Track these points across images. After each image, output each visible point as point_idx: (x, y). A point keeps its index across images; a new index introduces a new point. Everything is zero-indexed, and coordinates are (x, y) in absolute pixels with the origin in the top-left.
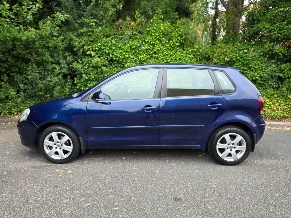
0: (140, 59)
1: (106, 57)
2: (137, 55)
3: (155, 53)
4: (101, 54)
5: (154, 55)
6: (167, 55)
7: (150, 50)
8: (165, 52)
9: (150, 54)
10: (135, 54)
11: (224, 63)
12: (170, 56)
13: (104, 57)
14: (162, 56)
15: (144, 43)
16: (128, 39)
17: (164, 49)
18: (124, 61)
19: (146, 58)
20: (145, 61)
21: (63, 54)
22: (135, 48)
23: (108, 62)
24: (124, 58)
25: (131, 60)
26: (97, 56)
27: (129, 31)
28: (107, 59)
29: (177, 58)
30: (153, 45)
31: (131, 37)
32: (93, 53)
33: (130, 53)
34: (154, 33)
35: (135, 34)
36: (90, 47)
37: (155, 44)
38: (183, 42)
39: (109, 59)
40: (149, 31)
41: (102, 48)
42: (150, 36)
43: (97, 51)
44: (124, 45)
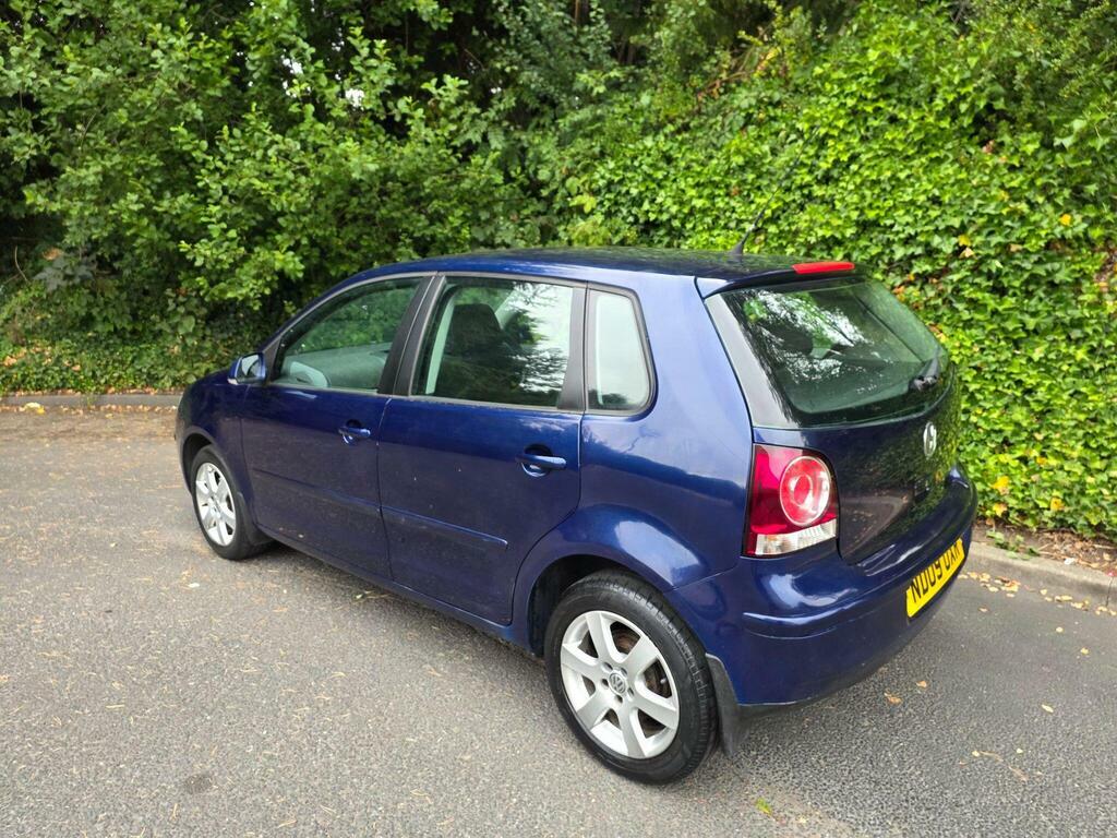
1: (632, 214)
2: (748, 195)
3: (827, 179)
4: (616, 204)
5: (818, 191)
7: (806, 165)
8: (867, 173)
9: (801, 187)
10: (741, 190)
12: (893, 187)
13: (625, 212)
14: (851, 191)
15: (792, 137)
16: (735, 129)
17: (870, 155)
18: (689, 226)
19: (780, 204)
20: (778, 218)
21: (519, 212)
22: (751, 163)
23: (643, 231)
24: (691, 213)
25: (722, 217)
26: (603, 210)
27: (744, 92)
28: (636, 221)
29: (922, 198)
30: (822, 143)
31: (749, 117)
32: (589, 202)
33: (721, 188)
34: (840, 85)
35: (770, 104)
36: (585, 178)
37: (832, 137)
38: (999, 105)
39: (642, 221)
40: (824, 78)
41: (616, 179)
42: (823, 100)
43: (603, 192)
44: (711, 157)
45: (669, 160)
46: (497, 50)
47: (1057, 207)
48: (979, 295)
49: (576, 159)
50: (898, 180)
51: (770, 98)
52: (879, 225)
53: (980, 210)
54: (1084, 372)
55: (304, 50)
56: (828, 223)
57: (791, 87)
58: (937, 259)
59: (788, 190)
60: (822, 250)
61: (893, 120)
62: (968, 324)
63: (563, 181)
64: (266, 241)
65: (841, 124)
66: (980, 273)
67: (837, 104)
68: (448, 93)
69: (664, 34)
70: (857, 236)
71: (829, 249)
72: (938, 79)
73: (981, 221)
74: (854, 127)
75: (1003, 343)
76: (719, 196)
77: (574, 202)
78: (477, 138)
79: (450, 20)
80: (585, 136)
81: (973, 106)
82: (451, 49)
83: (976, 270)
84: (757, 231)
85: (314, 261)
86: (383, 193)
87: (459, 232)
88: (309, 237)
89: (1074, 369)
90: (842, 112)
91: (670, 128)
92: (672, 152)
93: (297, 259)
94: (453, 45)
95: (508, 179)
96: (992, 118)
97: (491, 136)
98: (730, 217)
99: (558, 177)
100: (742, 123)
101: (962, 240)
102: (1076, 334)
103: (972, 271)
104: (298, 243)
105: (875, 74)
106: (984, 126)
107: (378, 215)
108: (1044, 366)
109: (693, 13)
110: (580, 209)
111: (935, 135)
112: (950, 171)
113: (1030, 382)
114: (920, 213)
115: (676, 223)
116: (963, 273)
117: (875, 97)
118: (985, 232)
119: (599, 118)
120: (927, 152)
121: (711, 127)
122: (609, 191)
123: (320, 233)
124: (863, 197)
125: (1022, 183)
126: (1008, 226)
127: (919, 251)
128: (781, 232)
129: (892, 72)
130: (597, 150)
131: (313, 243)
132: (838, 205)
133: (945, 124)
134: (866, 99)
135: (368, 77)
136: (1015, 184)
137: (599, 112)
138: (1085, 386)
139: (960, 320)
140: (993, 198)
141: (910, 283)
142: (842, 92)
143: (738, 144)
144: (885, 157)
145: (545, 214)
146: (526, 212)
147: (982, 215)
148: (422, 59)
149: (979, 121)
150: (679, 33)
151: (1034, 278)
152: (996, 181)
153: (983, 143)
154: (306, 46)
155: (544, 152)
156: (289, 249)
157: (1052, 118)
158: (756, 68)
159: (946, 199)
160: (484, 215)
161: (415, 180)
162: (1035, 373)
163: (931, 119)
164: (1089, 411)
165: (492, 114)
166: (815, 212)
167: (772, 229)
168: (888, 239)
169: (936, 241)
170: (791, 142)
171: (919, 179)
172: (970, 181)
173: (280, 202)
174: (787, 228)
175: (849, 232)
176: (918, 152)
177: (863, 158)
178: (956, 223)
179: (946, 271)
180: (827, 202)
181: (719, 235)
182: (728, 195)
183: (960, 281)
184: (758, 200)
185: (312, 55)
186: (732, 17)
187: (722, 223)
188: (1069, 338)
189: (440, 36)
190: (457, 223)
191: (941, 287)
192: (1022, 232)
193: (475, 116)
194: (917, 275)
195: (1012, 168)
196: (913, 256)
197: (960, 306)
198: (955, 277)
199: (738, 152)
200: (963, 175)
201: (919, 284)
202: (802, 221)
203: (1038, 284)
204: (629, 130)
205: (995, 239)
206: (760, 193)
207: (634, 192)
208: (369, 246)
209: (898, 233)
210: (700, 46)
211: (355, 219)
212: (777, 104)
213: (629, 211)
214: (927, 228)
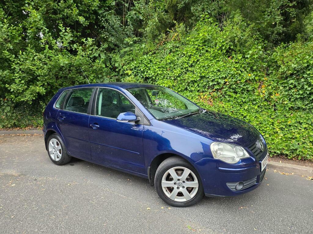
2: (172, 70)
3: (192, 66)
4: (137, 73)
5: (190, 69)
7: (186, 62)
8: (202, 64)
9: (185, 68)
10: (170, 69)
11: (295, 72)
12: (208, 67)
13: (140, 75)
14: (198, 69)
15: (182, 55)
17: (202, 60)
18: (157, 78)
19: (180, 72)
20: (180, 76)
21: (110, 75)
22: (172, 62)
23: (145, 80)
24: (157, 75)
25: (166, 76)
26: (134, 74)
27: (169, 44)
28: (143, 77)
29: (216, 70)
30: (190, 56)
31: (171, 50)
32: (130, 72)
33: (165, 68)
34: (193, 42)
35: (176, 47)
36: (128, 66)
37: (192, 55)
38: (232, 47)
39: (144, 77)
40: (189, 41)
41: (137, 66)
42: (189, 46)
43: (134, 69)
44: (162, 61)
45: (151, 61)
46: (102, 32)
47: (247, 72)
48: (231, 94)
49: (125, 61)
50: (209, 66)
51: (176, 46)
52: (205, 77)
53: (230, 73)
54: (257, 112)
55: (45, 30)
56: (193, 77)
57: (181, 43)
58: (220, 85)
59: (182, 69)
60: (192, 84)
61: (207, 51)
62: (229, 101)
63: (122, 67)
64: (34, 84)
65: (194, 52)
66: (231, 88)
67: (193, 47)
68: (89, 42)
69: (147, 29)
70: (200, 80)
71: (193, 83)
72: (217, 41)
73: (230, 75)
74: (197, 53)
75: (238, 105)
76: (165, 70)
77: (126, 72)
78: (97, 55)
79: (88, 24)
80: (128, 55)
81: (226, 47)
82: (89, 32)
83: (230, 88)
84: (175, 79)
85: (49, 90)
86: (69, 70)
87: (93, 81)
88: (47, 83)
89: (255, 111)
90: (194, 49)
91: (151, 53)
92: (151, 59)
93: (43, 89)
94: (89, 30)
95: (106, 67)
96: (230, 51)
97: (101, 55)
98: (168, 76)
99: (121, 66)
100: (169, 52)
101: (226, 80)
102: (254, 103)
103: (229, 88)
104: (44, 84)
105: (202, 40)
106: (229, 52)
107: (68, 76)
108: (248, 111)
109: (155, 24)
110: (127, 74)
111: (217, 55)
112: (222, 63)
113: (245, 115)
114: (215, 74)
115: (154, 78)
116: (227, 88)
117: (202, 45)
118: (231, 78)
119: (131, 50)
120: (216, 59)
121: (161, 53)
122: (135, 69)
123: (51, 81)
124: (201, 70)
125: (239, 66)
126: (236, 77)
127: (216, 83)
128: (181, 79)
129: (206, 39)
130: (131, 59)
131: (48, 84)
132: (195, 72)
133: (219, 52)
134: (200, 46)
135: (65, 38)
136: (237, 66)
137: (131, 49)
138: (258, 115)
139: (227, 100)
140: (232, 70)
141: (214, 91)
142: (194, 44)
143: (169, 57)
144: (206, 60)
145: (117, 76)
146: (112, 75)
147: (230, 74)
148: (80, 34)
149: (227, 51)
150: (151, 29)
151: (243, 89)
152: (233, 66)
153: (229, 57)
154: (46, 29)
155: (117, 59)
156: (41, 86)
157: (244, 51)
158: (172, 38)
159: (221, 70)
160: (100, 76)
161: (79, 67)
162: (246, 112)
163: (216, 51)
164: (259, 121)
165: (101, 49)
166: (189, 74)
167: (179, 79)
168: (208, 81)
169: (220, 81)
170: (182, 57)
171: (214, 65)
172: (226, 66)
173: (38, 72)
174: (183, 78)
175: (198, 79)
176: (213, 59)
177: (200, 60)
178: (224, 76)
179: (223, 88)
180: (192, 72)
181: (165, 80)
182: (167, 70)
183: (226, 90)
184: (175, 71)
185: (48, 31)
186: (165, 25)
187: (166, 77)
188: (253, 103)
189: (86, 28)
190: (92, 78)
191: (222, 92)
192: (239, 78)
193: (97, 49)
194: (216, 89)
195: (236, 63)
196: (214, 85)
197: (227, 97)
198: (225, 90)
199: (169, 59)
200: (225, 64)
201: (216, 91)
202: (186, 76)
203: (244, 91)
204: (139, 53)
205: (234, 80)
206: (175, 70)
207: (142, 70)
208: (66, 85)
209: (210, 79)
210: (157, 32)
211: (61, 77)
212: (178, 47)
213: (141, 75)
214: (217, 77)
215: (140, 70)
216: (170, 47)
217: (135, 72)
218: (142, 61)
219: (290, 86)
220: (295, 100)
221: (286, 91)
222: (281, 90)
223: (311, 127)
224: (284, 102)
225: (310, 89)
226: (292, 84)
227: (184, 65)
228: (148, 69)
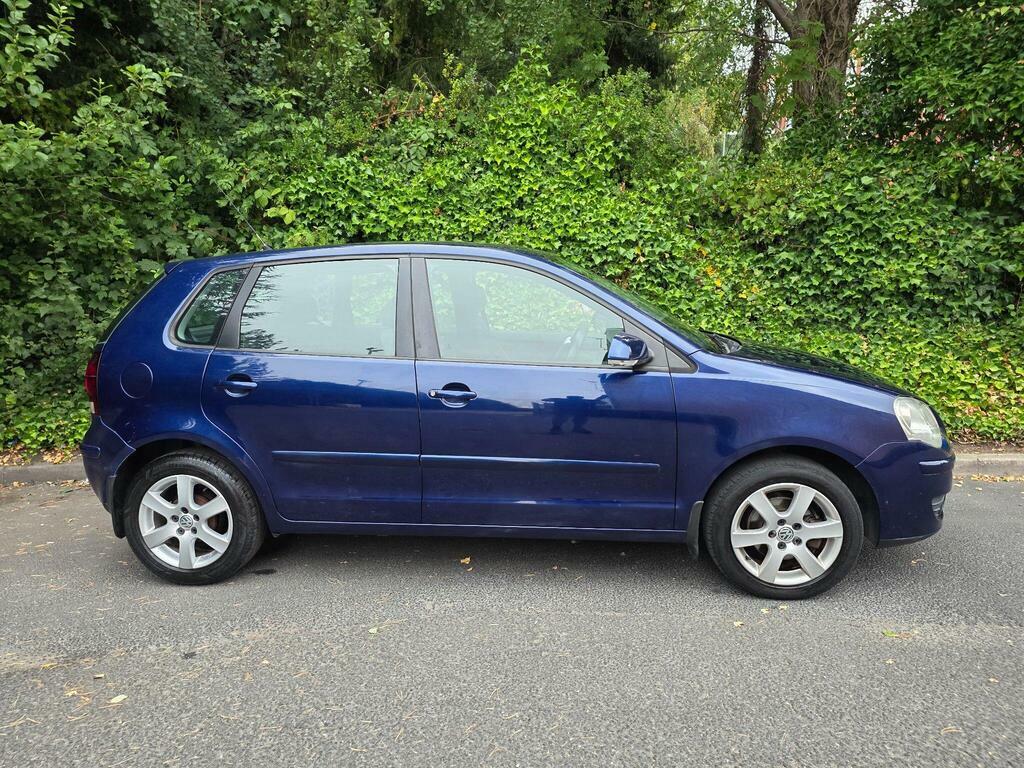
0: (467, 228)
2: (453, 216)
3: (520, 204)
4: (319, 217)
5: (518, 213)
6: (565, 208)
7: (503, 192)
8: (557, 200)
9: (501, 210)
10: (445, 211)
11: (787, 232)
12: (579, 211)
13: (331, 225)
14: (547, 214)
15: (479, 169)
16: (421, 158)
17: (556, 186)
20: (485, 234)
21: (180, 223)
22: (447, 188)
26: (306, 223)
27: (422, 128)
28: (344, 234)
29: (605, 220)
31: (431, 148)
32: (290, 216)
33: (427, 208)
35: (446, 140)
36: (277, 191)
37: (522, 170)
38: (628, 158)
39: (351, 234)
40: (496, 125)
41: (322, 193)
43: (304, 205)
48: (654, 289)
50: (581, 206)
51: (444, 135)
52: (574, 240)
53: (643, 229)
57: (457, 128)
58: (623, 264)
59: (489, 211)
61: (559, 161)
65: (526, 161)
66: (651, 274)
67: (517, 146)
72: (585, 135)
73: (645, 236)
77: (268, 214)
80: (262, 149)
81: (614, 156)
83: (648, 271)
87: (119, 243)
90: (526, 152)
95: (172, 187)
100: (425, 154)
101: (637, 250)
103: (646, 272)
110: (278, 221)
111: (597, 176)
114: (605, 231)
116: (641, 274)
117: (545, 142)
118: (649, 244)
119: (279, 134)
122: (312, 204)
124: (560, 218)
126: (662, 240)
127: (610, 259)
130: (281, 164)
132: (538, 225)
133: (602, 168)
134: (540, 144)
137: (277, 127)
140: (647, 221)
143: (439, 171)
144: (566, 189)
146: (191, 223)
147: (646, 233)
153: (617, 185)
159: (622, 221)
160: (150, 224)
168: (586, 250)
169: (622, 251)
170: (478, 173)
171: (595, 206)
175: (558, 246)
177: (551, 188)
178: (633, 237)
179: (630, 272)
180: (527, 223)
182: (434, 214)
183: (641, 279)
190: (120, 232)
192: (668, 245)
196: (606, 263)
198: (638, 277)
199: (440, 177)
204: (313, 148)
205: (657, 249)
206: (463, 213)
207: (340, 206)
209: (593, 245)
212: (451, 141)
213: (336, 225)
214: (613, 242)
215: (334, 207)
216: (425, 137)
217: (312, 213)
218: (334, 176)
219: (783, 266)
220: (800, 303)
221: (773, 279)
222: (757, 279)
223: (864, 361)
224: (775, 309)
225: (840, 272)
226: (787, 262)
227: (493, 199)
228: (361, 204)
